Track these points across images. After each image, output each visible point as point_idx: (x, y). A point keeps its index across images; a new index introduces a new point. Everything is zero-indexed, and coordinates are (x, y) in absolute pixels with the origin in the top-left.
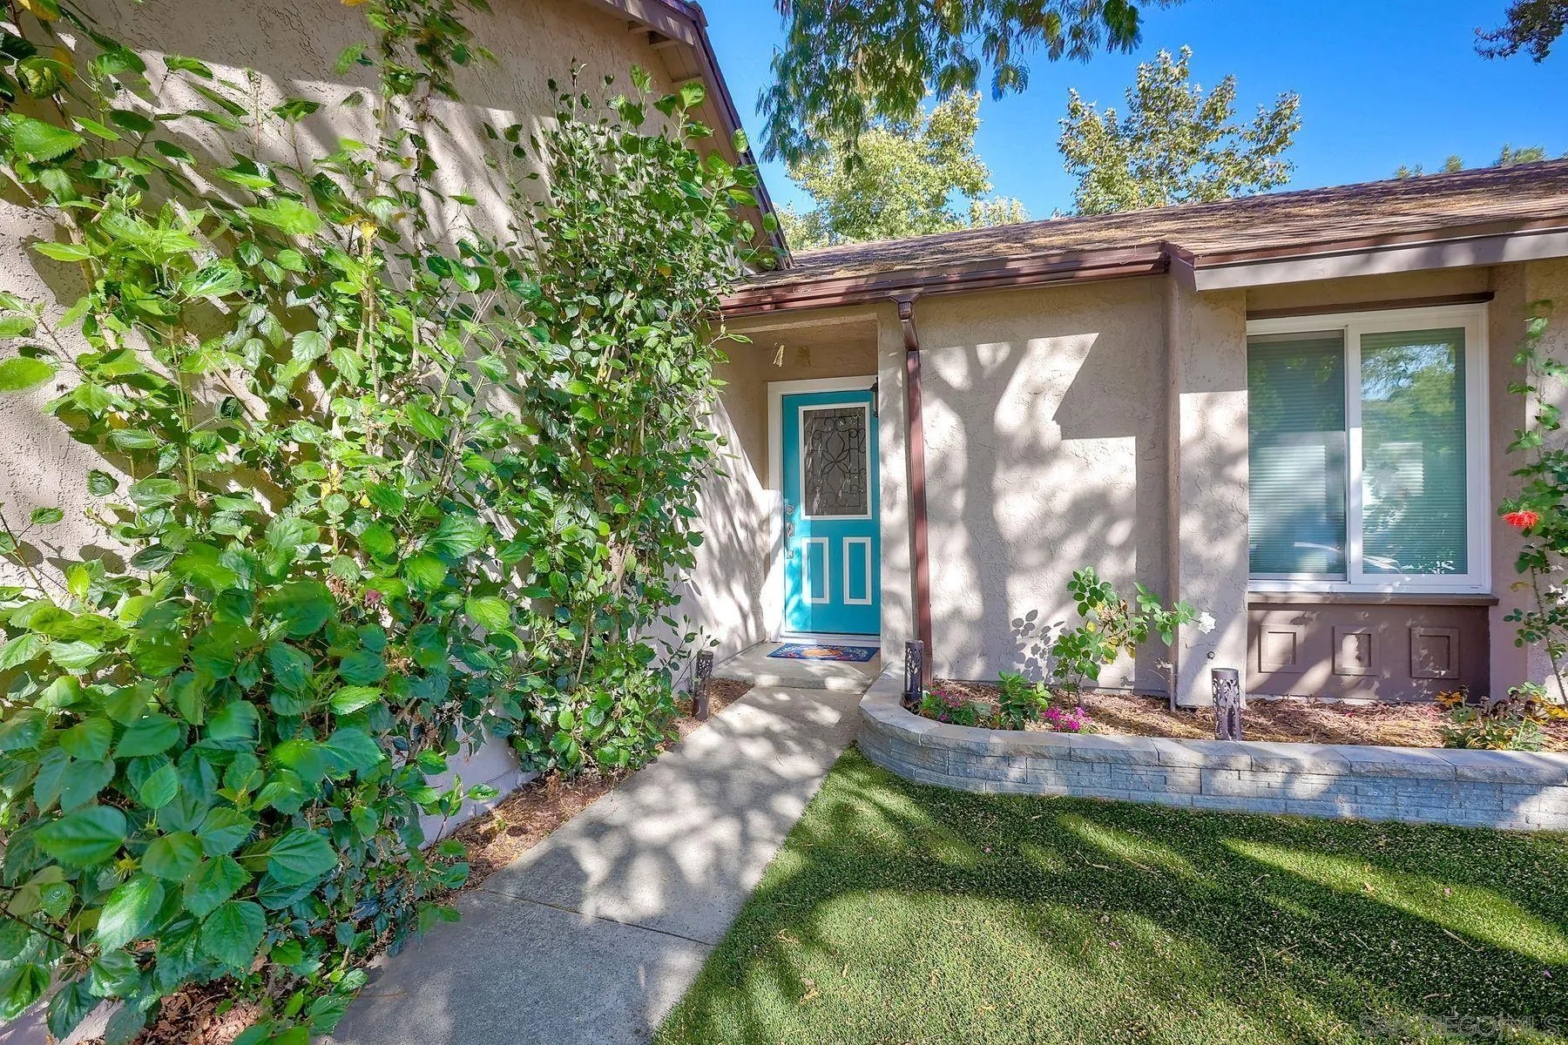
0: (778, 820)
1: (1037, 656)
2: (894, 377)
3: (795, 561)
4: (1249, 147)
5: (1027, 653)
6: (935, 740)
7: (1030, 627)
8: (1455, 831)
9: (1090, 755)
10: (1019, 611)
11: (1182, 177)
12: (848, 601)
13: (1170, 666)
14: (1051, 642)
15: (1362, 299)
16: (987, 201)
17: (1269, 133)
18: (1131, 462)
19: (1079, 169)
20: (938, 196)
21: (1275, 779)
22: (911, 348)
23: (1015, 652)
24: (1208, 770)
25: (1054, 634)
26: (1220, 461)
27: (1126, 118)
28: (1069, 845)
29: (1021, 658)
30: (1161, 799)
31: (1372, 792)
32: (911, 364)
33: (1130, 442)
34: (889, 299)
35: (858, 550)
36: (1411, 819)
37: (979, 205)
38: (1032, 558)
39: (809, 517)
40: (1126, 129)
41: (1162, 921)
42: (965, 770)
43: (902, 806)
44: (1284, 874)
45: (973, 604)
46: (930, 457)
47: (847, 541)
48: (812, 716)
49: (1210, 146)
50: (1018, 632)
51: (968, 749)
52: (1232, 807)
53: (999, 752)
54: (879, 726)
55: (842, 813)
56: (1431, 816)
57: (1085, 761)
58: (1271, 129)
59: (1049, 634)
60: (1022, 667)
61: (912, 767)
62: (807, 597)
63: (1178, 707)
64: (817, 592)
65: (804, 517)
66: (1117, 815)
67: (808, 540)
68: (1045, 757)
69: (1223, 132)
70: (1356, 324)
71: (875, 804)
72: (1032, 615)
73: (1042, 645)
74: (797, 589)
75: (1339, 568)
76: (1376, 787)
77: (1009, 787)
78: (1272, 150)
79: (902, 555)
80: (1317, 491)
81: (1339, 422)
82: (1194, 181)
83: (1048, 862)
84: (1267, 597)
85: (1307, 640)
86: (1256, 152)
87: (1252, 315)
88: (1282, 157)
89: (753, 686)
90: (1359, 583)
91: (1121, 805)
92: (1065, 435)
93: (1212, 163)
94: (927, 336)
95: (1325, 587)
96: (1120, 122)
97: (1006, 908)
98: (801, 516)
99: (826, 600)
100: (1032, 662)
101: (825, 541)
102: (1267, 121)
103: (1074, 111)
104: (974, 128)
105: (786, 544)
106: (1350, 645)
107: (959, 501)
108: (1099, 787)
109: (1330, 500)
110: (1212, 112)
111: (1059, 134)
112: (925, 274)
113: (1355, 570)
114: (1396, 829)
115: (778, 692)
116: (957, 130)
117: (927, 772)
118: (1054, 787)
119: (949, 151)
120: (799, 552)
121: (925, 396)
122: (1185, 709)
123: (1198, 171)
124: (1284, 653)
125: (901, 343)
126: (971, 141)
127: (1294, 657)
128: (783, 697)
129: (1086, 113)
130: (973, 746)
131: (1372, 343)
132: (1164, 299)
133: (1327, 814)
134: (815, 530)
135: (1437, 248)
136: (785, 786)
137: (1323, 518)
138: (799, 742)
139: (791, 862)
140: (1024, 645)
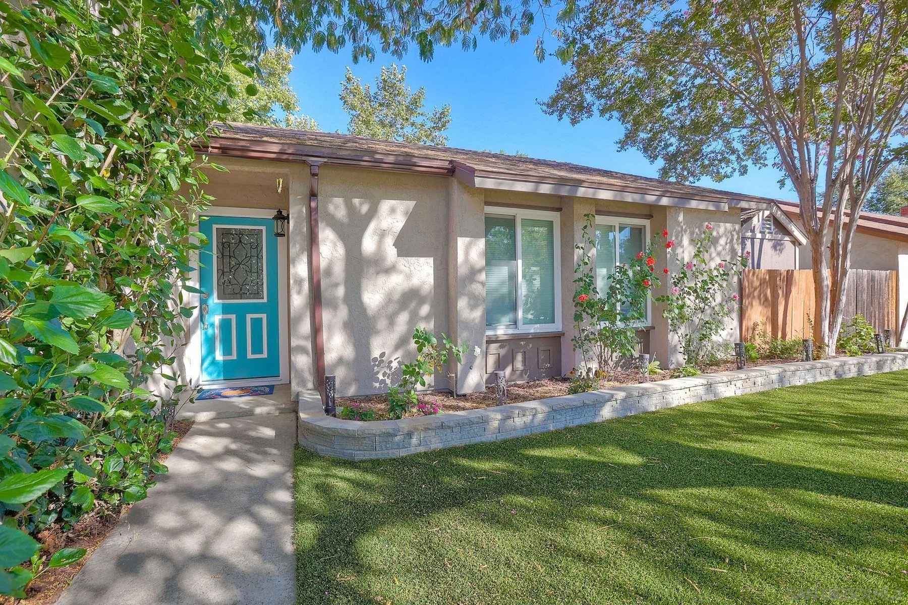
0: (278, 507)
1: (386, 378)
2: (300, 211)
3: (210, 331)
4: (429, 124)
5: (380, 377)
6: (366, 432)
7: (382, 361)
8: (586, 426)
9: (452, 424)
10: (376, 354)
11: (401, 131)
12: (250, 356)
13: (453, 375)
14: (393, 369)
15: (520, 203)
16: (296, 116)
17: (439, 120)
18: (431, 271)
19: (352, 112)
20: (266, 106)
21: (528, 419)
22: (313, 195)
23: (373, 377)
24: (504, 420)
25: (395, 365)
26: (473, 273)
27: (375, 92)
28: (460, 471)
29: (377, 380)
30: (484, 439)
31: (559, 417)
32: (313, 204)
33: (431, 260)
34: (304, 162)
35: (257, 323)
36: (571, 425)
37: (292, 118)
38: (382, 324)
39: (221, 301)
40: (375, 97)
41: (521, 494)
42: (386, 446)
43: (358, 476)
44: (551, 459)
45: (349, 352)
46: (323, 263)
47: (249, 317)
48: (253, 434)
49: (413, 119)
50: (375, 365)
51: (389, 433)
52: (512, 436)
53: (406, 431)
54: (325, 430)
55: (323, 489)
56: (577, 422)
57: (449, 427)
58: (440, 119)
59: (392, 365)
60: (377, 385)
61: (351, 451)
62: (219, 356)
63: (458, 396)
64: (227, 351)
65: (216, 301)
66: (472, 451)
67: (220, 317)
68: (429, 429)
69: (419, 113)
70: (521, 214)
71: (341, 478)
72: (383, 355)
73: (388, 372)
74: (211, 351)
75: (515, 323)
76: (561, 414)
77: (412, 450)
78: (440, 130)
79: (305, 327)
80: (505, 290)
81: (513, 257)
82: (406, 134)
83: (457, 483)
84: (490, 338)
85: (504, 356)
86: (433, 128)
87: (487, 203)
88: (443, 133)
89: (193, 422)
90: (523, 329)
91: (469, 446)
92: (400, 254)
93: (414, 127)
94: (323, 188)
95: (511, 331)
96: (372, 93)
97: (455, 512)
98: (214, 301)
99: (234, 357)
100: (383, 381)
101: (233, 317)
102: (438, 115)
103: (349, 79)
104: (289, 70)
105: (202, 320)
106: (519, 357)
107: (341, 291)
108: (456, 440)
109: (510, 293)
110: (415, 102)
111: (340, 90)
112: (327, 151)
113: (520, 323)
114: (568, 430)
115: (218, 423)
116: (279, 70)
117: (362, 452)
118: (436, 444)
119: (272, 79)
120: (212, 325)
121: (321, 225)
122: (460, 396)
123: (408, 130)
124: (495, 363)
125: (307, 192)
126: (286, 78)
127: (499, 365)
128: (223, 425)
129: (355, 84)
130: (391, 431)
131: (526, 222)
132: (447, 189)
133: (545, 430)
134: (226, 309)
135: (557, 186)
136: (268, 484)
137: (507, 301)
138: (258, 453)
139: (309, 529)
140: (378, 372)
